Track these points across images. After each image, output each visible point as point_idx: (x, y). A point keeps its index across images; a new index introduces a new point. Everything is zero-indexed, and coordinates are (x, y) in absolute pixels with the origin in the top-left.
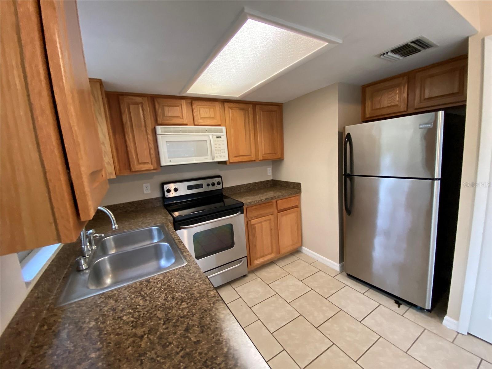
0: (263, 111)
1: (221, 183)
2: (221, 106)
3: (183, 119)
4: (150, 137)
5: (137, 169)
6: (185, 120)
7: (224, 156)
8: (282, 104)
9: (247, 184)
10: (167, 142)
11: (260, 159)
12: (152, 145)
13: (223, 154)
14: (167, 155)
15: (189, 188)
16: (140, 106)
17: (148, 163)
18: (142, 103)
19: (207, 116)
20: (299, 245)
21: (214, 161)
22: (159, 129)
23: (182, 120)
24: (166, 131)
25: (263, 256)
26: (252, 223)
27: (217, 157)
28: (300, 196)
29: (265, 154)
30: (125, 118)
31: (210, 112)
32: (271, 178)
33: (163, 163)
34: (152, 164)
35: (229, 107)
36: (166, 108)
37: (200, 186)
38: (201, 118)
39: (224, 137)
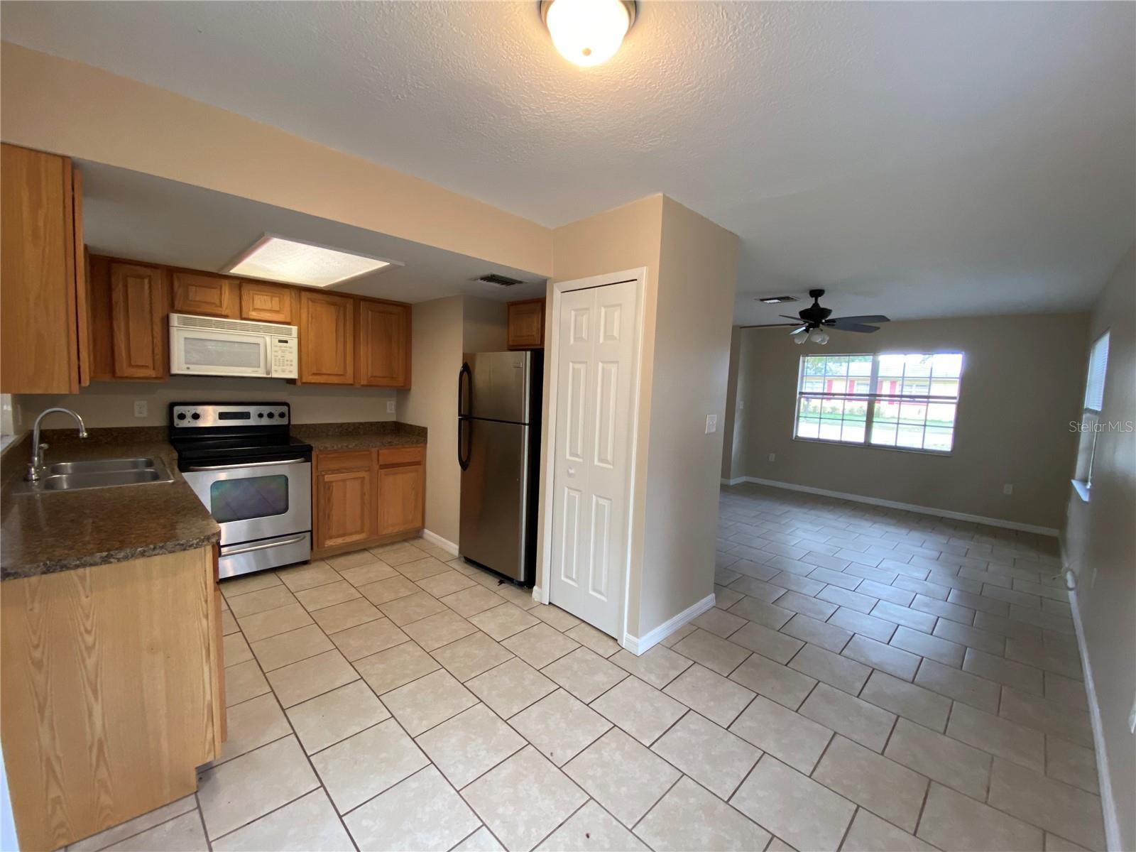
0: (372, 311)
1: (287, 415)
2: (295, 294)
3: (221, 306)
4: (158, 329)
5: (126, 375)
6: (224, 309)
7: (291, 372)
8: (411, 304)
9: (342, 424)
10: (185, 338)
11: (362, 383)
12: (158, 341)
13: (289, 368)
14: (182, 358)
15: (222, 416)
16: (146, 281)
17: (147, 367)
18: (150, 277)
19: (268, 306)
20: (418, 524)
21: (270, 376)
22: (175, 319)
23: (220, 309)
24: (186, 323)
25: (344, 535)
26: (326, 480)
27: (276, 371)
28: (425, 447)
29: (372, 377)
30: (118, 295)
31: (271, 302)
32: (394, 419)
33: (176, 369)
34: (154, 369)
35: (308, 299)
36: (193, 289)
37: (246, 416)
38: (255, 310)
39: (293, 343)
